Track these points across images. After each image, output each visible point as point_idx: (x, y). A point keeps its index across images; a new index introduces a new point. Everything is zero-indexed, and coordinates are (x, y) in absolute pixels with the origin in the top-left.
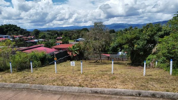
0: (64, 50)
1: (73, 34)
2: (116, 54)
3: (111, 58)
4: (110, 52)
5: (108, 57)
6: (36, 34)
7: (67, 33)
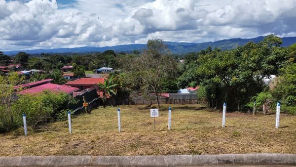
0: (92, 89)
1: (91, 60)
2: (176, 92)
3: (171, 100)
4: (165, 90)
5: (167, 99)
6: (22, 60)
7: (79, 58)
